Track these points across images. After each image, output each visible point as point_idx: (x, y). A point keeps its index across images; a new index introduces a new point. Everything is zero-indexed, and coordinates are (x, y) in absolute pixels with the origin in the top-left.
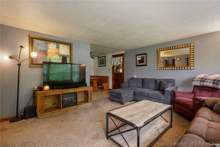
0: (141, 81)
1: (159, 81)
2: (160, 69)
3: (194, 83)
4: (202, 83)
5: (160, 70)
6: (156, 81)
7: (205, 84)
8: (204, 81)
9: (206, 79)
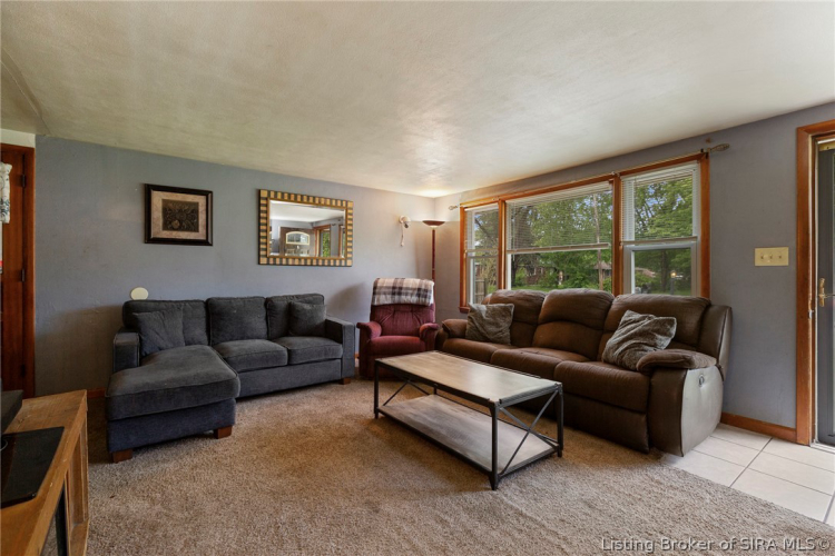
0: (201, 312)
1: (282, 305)
2: (268, 261)
3: (378, 300)
4: (397, 297)
5: (268, 264)
6: (269, 304)
7: (405, 299)
8: (400, 294)
9: (401, 288)
